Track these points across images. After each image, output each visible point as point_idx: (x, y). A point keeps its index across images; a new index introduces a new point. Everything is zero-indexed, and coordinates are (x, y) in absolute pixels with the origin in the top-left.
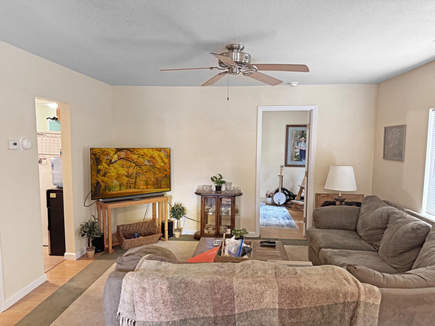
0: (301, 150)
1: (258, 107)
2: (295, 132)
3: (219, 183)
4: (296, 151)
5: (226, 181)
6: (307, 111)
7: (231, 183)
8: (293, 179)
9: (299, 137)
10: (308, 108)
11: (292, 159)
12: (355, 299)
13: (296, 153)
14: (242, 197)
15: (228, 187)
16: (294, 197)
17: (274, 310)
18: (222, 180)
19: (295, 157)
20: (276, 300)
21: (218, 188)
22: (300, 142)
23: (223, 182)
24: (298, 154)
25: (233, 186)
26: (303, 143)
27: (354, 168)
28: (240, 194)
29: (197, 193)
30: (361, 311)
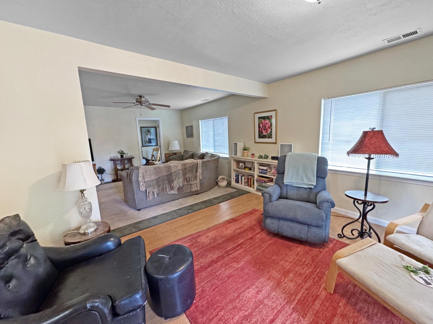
0: (149, 139)
1: (136, 118)
2: (145, 130)
3: (122, 154)
4: (147, 139)
5: (126, 153)
6: (156, 120)
7: (128, 154)
8: (147, 152)
9: (147, 132)
10: (157, 119)
11: (145, 143)
12: (197, 163)
13: (147, 140)
14: (134, 159)
15: (127, 156)
16: (149, 160)
17: (181, 169)
18: (123, 152)
19: (147, 142)
20: (181, 167)
21: (122, 156)
22: (148, 135)
23: (124, 153)
24: (148, 140)
25: (129, 154)
26: (149, 135)
27: (178, 142)
28: (134, 158)
29: (110, 160)
30: (198, 165)
